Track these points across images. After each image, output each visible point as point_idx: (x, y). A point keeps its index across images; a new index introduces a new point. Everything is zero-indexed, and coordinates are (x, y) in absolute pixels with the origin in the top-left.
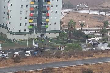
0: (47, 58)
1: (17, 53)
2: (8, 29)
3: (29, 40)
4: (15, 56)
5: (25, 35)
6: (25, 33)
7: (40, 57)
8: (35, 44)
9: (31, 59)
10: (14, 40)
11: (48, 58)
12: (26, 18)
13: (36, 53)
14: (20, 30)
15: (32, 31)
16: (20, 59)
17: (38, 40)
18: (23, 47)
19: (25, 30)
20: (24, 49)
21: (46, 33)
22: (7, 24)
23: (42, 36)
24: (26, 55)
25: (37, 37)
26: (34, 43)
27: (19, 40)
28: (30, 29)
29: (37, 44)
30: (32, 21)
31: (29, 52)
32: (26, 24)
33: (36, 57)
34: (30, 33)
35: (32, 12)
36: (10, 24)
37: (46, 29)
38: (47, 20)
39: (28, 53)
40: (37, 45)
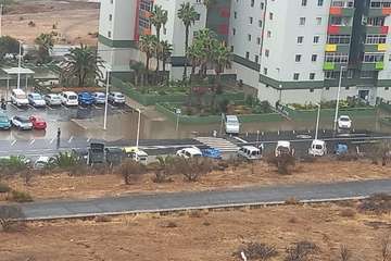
0: (376, 163)
1: (286, 144)
2: (262, 72)
3: (324, 105)
4: (277, 153)
5: (312, 91)
6: (311, 86)
7: (356, 159)
8: (342, 119)
9: (326, 166)
10: (277, 104)
11: (380, 163)
12: (316, 40)
13: (342, 148)
14: (296, 76)
15: (331, 79)
16: (294, 165)
17: (350, 107)
18: (304, 128)
19: (312, 76)
20: (305, 133)
21: (376, 86)
22: (257, 57)
23: (363, 94)
24: (314, 151)
25: (349, 97)
26: (339, 116)
27: (294, 105)
28: (327, 73)
29: (347, 120)
30: (333, 48)
31: (321, 143)
32: (314, 58)
33: (343, 158)
34: (327, 85)
35: (335, 19)
36: (267, 54)
37: (376, 72)
38: (381, 47)
39: (319, 147)
40: (348, 124)
